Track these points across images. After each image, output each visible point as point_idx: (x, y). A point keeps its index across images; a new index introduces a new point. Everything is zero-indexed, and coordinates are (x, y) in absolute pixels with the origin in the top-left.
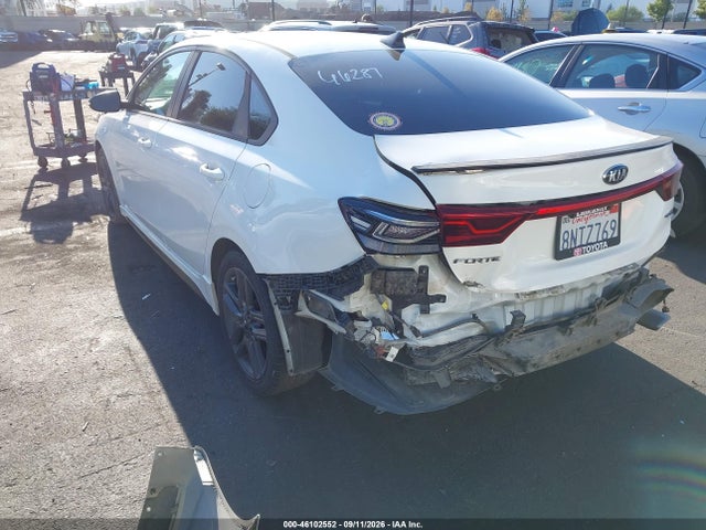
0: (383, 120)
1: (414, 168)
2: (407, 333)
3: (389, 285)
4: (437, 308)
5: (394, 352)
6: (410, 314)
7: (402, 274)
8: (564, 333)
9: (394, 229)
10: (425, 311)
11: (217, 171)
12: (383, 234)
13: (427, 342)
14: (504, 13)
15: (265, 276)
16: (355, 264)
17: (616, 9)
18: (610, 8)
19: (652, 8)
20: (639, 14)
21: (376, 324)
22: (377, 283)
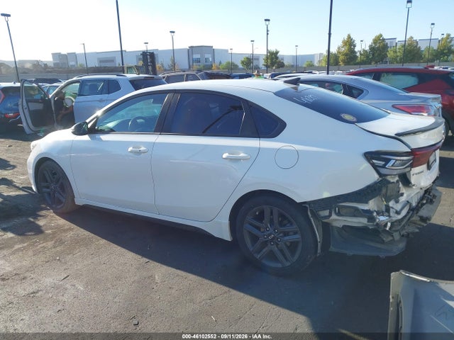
0: (347, 117)
1: (396, 135)
2: (392, 213)
3: (388, 191)
4: (401, 199)
5: (389, 224)
6: (391, 204)
9: (398, 162)
10: (397, 202)
11: (242, 155)
12: (392, 166)
13: (400, 217)
14: (163, 67)
15: (305, 203)
16: (376, 183)
17: (224, 63)
18: (220, 63)
19: (243, 62)
20: (236, 66)
21: (378, 213)
22: (384, 191)
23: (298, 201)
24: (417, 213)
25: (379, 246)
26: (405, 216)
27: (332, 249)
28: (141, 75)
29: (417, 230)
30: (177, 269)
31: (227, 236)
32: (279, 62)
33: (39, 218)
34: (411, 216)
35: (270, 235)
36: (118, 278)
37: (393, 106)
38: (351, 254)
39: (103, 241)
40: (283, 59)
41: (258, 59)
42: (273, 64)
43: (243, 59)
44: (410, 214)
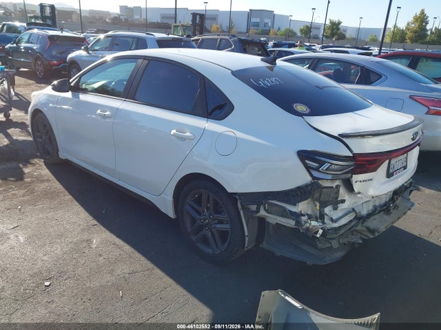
0: (300, 108)
1: (339, 135)
2: (326, 220)
3: (323, 196)
4: (341, 206)
5: (321, 231)
6: (328, 210)
7: (329, 190)
8: (387, 215)
9: (333, 167)
10: (335, 209)
11: (188, 134)
12: (327, 169)
13: (336, 225)
14: (221, 28)
15: (235, 194)
16: (307, 186)
17: (283, 29)
18: (279, 29)
19: (301, 31)
20: (295, 34)
21: (310, 217)
22: (317, 195)
23: (230, 191)
24: (363, 223)
25: (312, 251)
26: (345, 225)
27: (265, 245)
28: (170, 36)
29: (361, 242)
30: (117, 237)
31: (171, 213)
32: (341, 33)
33: (29, 165)
34: (356, 225)
35: (205, 220)
36: (60, 236)
37: (411, 97)
38: (279, 254)
39: (69, 197)
40: (345, 31)
41: (319, 28)
42: (333, 35)
43: (302, 28)
44: (353, 223)
